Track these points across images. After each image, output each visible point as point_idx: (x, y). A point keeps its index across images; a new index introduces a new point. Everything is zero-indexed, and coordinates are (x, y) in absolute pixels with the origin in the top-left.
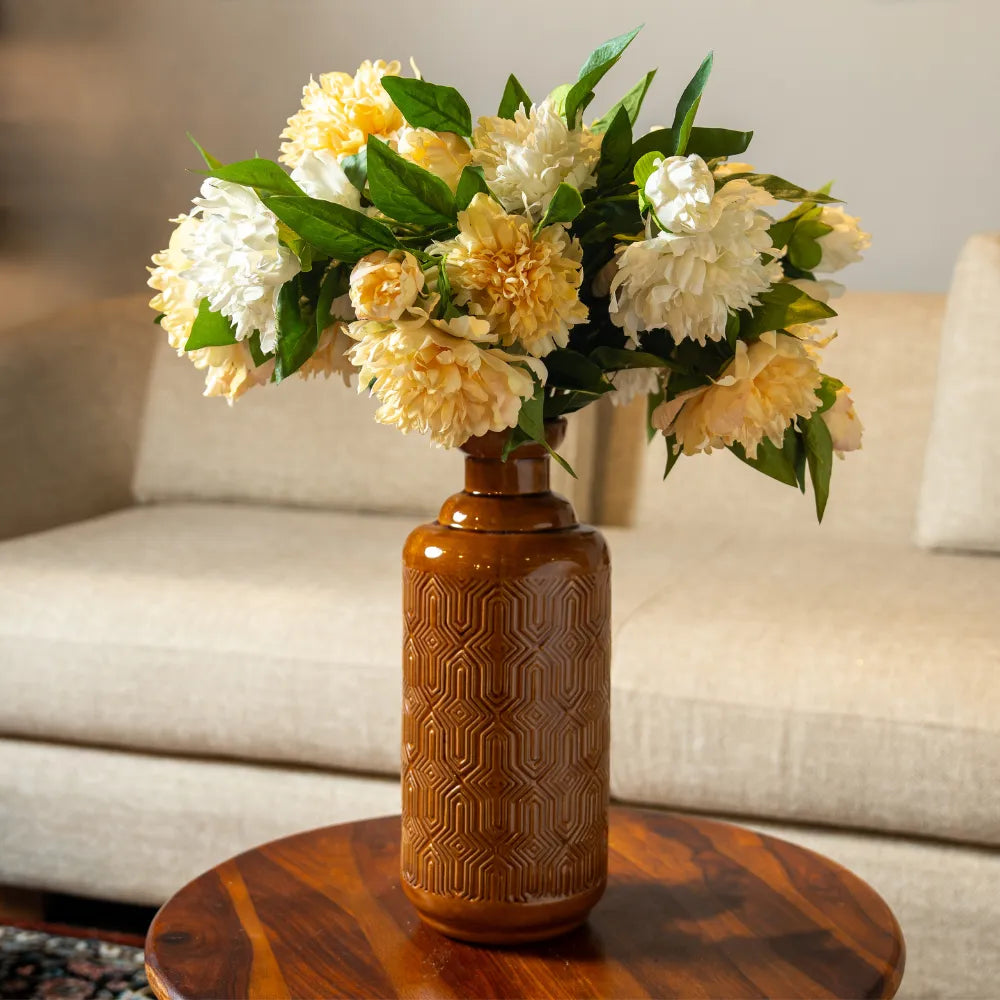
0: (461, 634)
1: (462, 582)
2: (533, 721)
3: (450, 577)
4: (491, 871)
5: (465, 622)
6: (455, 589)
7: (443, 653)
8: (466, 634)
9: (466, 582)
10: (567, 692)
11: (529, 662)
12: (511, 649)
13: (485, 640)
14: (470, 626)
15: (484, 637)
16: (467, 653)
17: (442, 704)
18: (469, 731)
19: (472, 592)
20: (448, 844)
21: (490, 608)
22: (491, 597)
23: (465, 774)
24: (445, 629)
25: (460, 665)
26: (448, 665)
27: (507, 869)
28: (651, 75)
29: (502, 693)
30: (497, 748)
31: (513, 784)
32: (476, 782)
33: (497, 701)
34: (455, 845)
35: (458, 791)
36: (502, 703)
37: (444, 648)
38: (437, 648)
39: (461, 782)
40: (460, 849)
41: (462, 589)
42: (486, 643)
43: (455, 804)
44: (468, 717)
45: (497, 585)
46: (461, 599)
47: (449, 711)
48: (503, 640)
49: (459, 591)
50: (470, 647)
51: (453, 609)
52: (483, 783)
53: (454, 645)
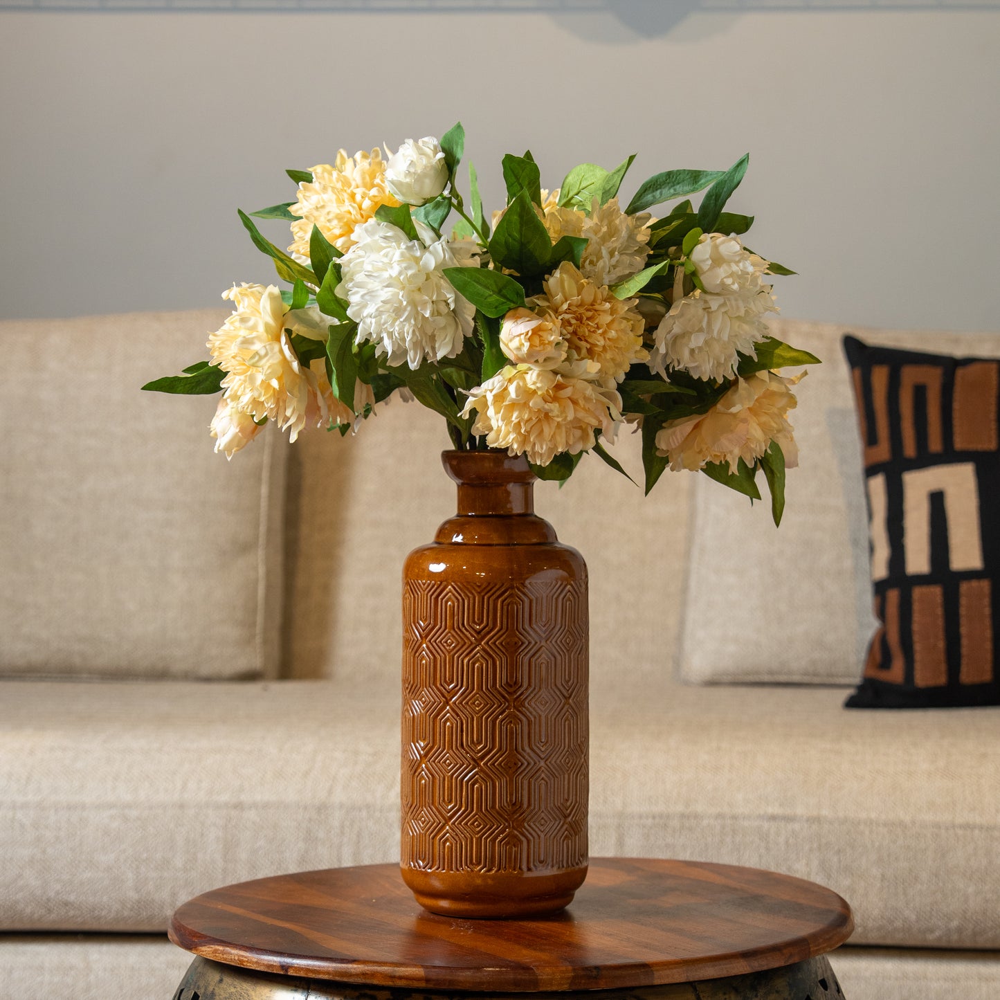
0: (478, 633)
1: (479, 587)
2: (542, 707)
3: (468, 583)
4: (507, 843)
5: (482, 622)
6: (473, 594)
7: (460, 652)
8: (483, 633)
9: (483, 586)
10: (568, 682)
11: (538, 655)
12: (523, 643)
13: (501, 636)
14: (487, 625)
15: (500, 633)
16: (484, 650)
17: (459, 697)
18: (487, 718)
19: (489, 594)
20: (466, 824)
21: (505, 607)
22: (505, 599)
23: (482, 758)
24: (463, 630)
25: (478, 660)
26: (465, 661)
27: (521, 842)
28: (632, 158)
29: (515, 683)
30: (512, 733)
31: (526, 764)
32: (493, 764)
33: (511, 690)
34: (473, 824)
35: (476, 773)
36: (515, 692)
37: (463, 646)
38: (454, 647)
39: (479, 765)
40: (478, 826)
41: (479, 593)
42: (502, 639)
43: (473, 785)
44: (485, 706)
45: (512, 588)
46: (479, 602)
47: (467, 703)
48: (516, 636)
49: (476, 594)
50: (487, 643)
51: (471, 611)
52: (500, 764)
53: (472, 643)
